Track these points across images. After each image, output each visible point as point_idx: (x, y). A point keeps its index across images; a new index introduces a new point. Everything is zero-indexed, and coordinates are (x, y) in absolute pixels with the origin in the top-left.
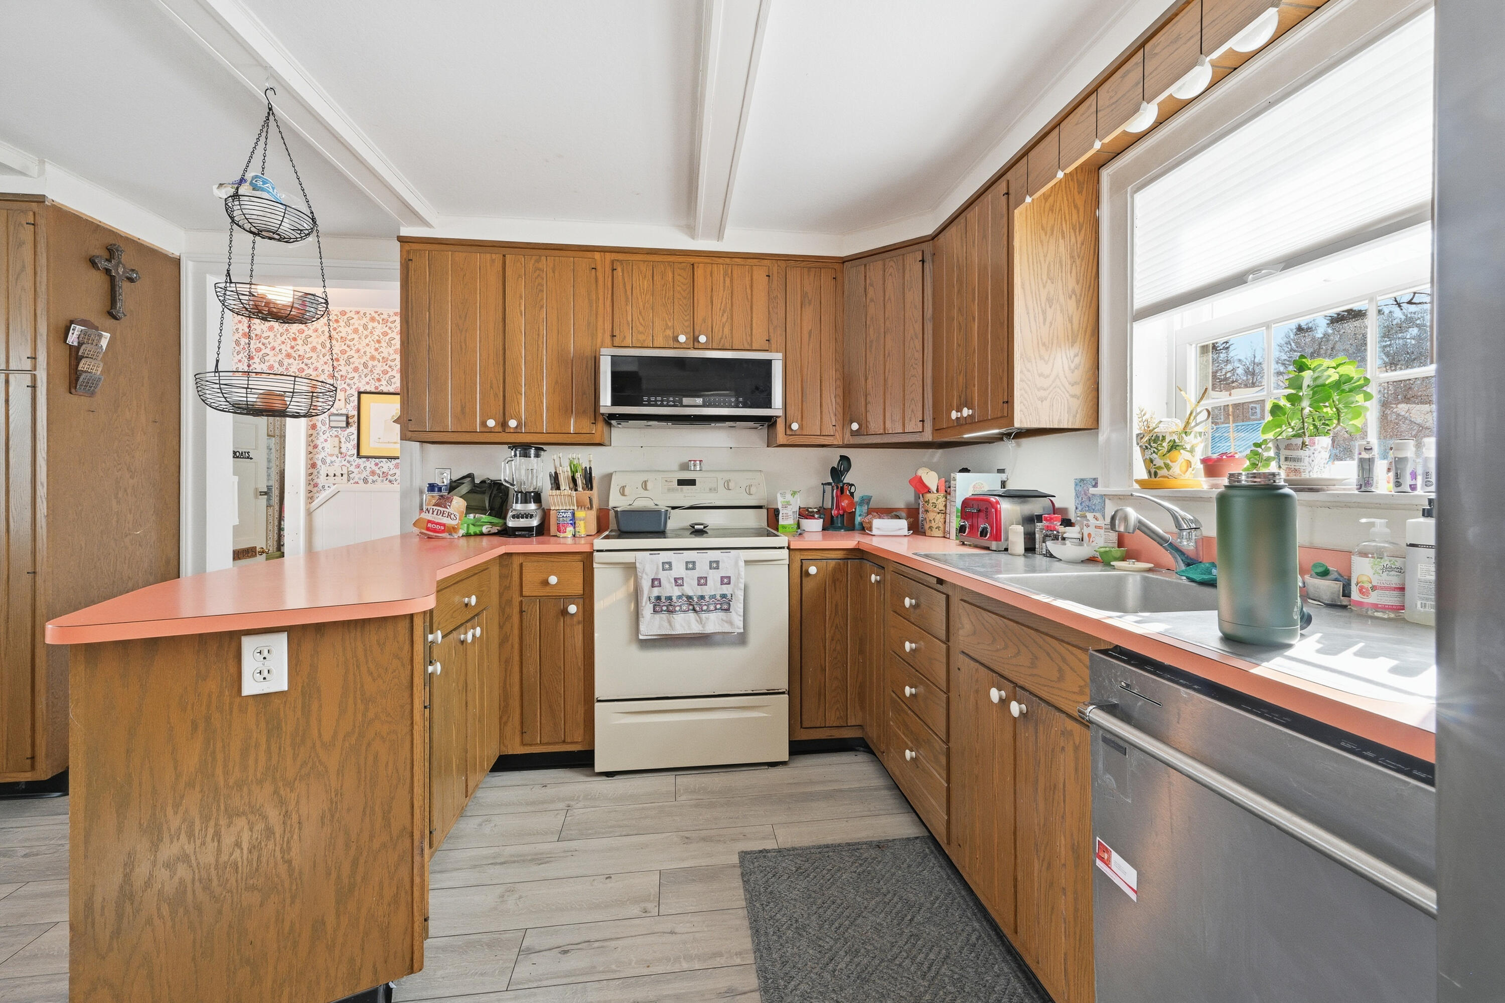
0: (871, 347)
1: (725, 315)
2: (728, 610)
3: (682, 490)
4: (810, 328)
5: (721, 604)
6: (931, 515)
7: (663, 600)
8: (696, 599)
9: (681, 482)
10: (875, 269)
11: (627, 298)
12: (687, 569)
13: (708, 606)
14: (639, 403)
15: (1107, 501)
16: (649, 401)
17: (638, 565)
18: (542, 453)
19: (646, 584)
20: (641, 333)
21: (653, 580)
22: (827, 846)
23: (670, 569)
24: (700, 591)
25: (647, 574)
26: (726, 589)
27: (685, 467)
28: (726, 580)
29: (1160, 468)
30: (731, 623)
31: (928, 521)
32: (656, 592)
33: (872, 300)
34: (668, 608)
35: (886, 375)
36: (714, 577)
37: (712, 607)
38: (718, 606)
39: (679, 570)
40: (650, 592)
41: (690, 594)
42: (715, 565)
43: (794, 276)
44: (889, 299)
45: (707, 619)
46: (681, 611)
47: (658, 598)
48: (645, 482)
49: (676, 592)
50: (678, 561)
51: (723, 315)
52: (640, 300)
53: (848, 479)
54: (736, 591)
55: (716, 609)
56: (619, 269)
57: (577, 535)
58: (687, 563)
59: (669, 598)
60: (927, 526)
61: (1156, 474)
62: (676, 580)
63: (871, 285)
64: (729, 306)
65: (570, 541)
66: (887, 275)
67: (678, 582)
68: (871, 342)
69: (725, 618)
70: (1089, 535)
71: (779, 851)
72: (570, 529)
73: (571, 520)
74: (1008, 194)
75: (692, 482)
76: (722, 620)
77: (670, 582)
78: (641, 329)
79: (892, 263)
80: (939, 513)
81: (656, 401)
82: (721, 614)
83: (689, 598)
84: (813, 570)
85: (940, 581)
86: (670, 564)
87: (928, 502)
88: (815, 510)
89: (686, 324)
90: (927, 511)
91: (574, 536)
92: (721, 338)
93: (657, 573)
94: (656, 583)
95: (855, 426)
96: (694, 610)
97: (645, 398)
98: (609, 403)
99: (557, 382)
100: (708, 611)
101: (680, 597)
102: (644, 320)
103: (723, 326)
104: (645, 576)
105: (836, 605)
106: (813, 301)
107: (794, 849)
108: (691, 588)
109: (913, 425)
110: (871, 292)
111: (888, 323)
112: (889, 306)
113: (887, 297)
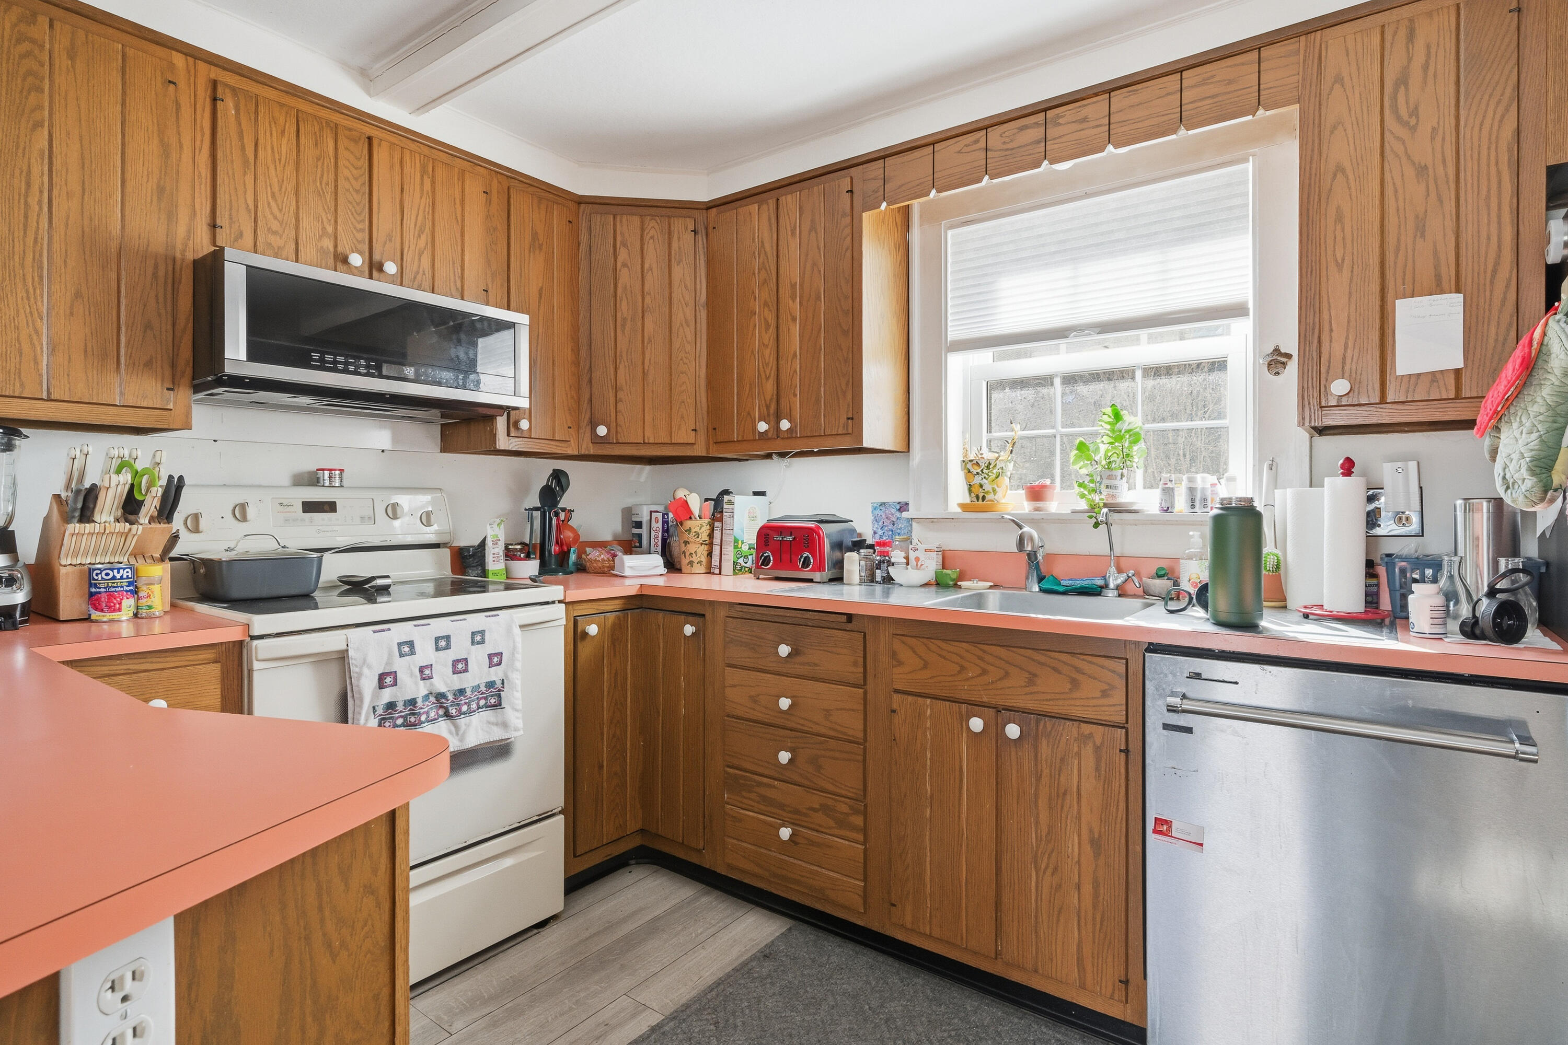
0: (623, 326)
1: (423, 237)
2: (498, 705)
3: (311, 521)
4: (540, 285)
5: (485, 698)
6: (692, 548)
7: (400, 707)
8: (451, 697)
9: (310, 507)
10: (629, 226)
11: (246, 162)
12: (437, 649)
13: (469, 704)
14: (303, 361)
15: (914, 524)
16: (322, 360)
17: (351, 653)
18: (18, 442)
19: (367, 684)
20: (275, 233)
21: (382, 677)
22: (718, 983)
23: (412, 652)
24: (457, 682)
25: (369, 667)
26: (495, 674)
27: (313, 480)
28: (495, 659)
29: (988, 492)
30: (505, 725)
31: (687, 554)
32: (387, 695)
33: (625, 265)
34: (405, 720)
35: (646, 368)
36: (478, 657)
37: (474, 706)
38: (482, 702)
39: (425, 653)
40: (375, 696)
41: (443, 689)
42: (478, 638)
43: (522, 204)
44: (651, 269)
45: (468, 725)
46: (429, 721)
47: (391, 706)
48: (243, 507)
49: (420, 690)
50: (423, 636)
51: (419, 236)
52: (272, 172)
53: (565, 502)
54: (510, 674)
55: (479, 707)
56: (230, 103)
57: (143, 613)
58: (437, 639)
59: (412, 702)
60: (684, 562)
61: (984, 498)
62: (421, 669)
63: (624, 244)
64: (429, 224)
65: (126, 629)
66: (647, 238)
67: (425, 672)
68: (625, 320)
69: (493, 719)
70: (917, 559)
71: (673, 1017)
72: (128, 604)
73: (130, 584)
74: (851, 191)
75: (330, 507)
76: (489, 722)
77: (412, 675)
78: (275, 225)
79: (653, 223)
80: (702, 544)
81: (335, 362)
82: (488, 715)
83: (440, 696)
84: (593, 630)
85: (850, 617)
86: (411, 644)
87: (689, 530)
88: (519, 547)
89: (359, 236)
90: (686, 543)
91: (136, 615)
92: (417, 273)
93: (388, 663)
94: (389, 680)
95: (602, 431)
96: (447, 715)
97: (316, 356)
98: (243, 355)
99: (78, 295)
100: (470, 712)
101: (426, 697)
102: (280, 210)
103: (420, 256)
104: (366, 671)
105: (616, 674)
106: (544, 247)
107: (687, 1006)
108: (444, 682)
109: (684, 435)
110: (623, 255)
111: (648, 300)
112: (649, 277)
113: (646, 266)
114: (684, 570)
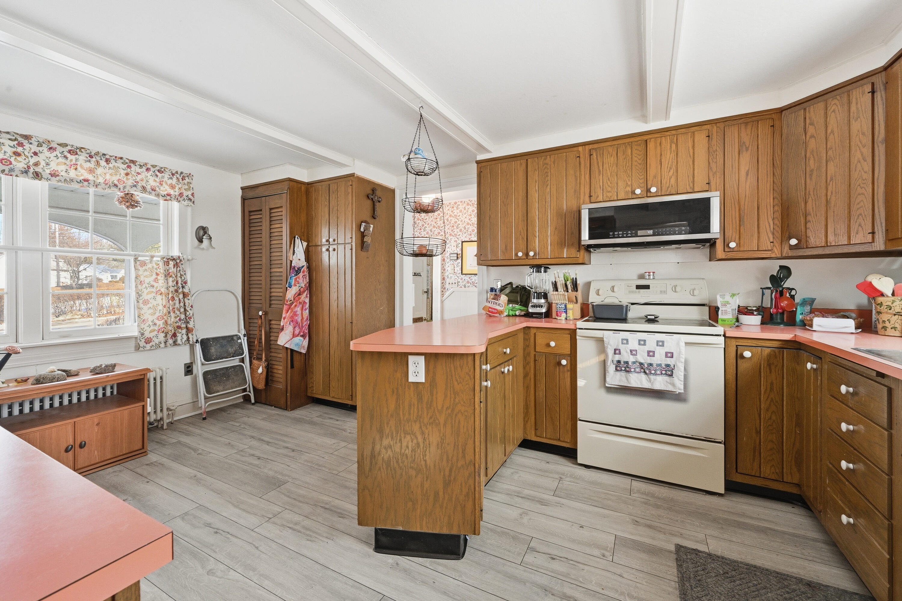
0: (811, 175)
1: (672, 171)
2: (671, 375)
3: (639, 292)
4: (747, 169)
5: (666, 371)
6: (885, 317)
7: (622, 363)
8: (646, 366)
9: (639, 287)
10: (815, 110)
11: (599, 171)
12: (639, 344)
13: (655, 371)
14: (608, 237)
16: (614, 235)
17: (605, 339)
18: (548, 270)
19: (610, 352)
20: (609, 192)
21: (615, 350)
23: (627, 343)
24: (649, 360)
25: (610, 345)
26: (669, 361)
27: (641, 277)
28: (670, 355)
30: (673, 385)
31: (881, 321)
32: (617, 358)
33: (812, 136)
34: (625, 369)
35: (829, 198)
36: (660, 353)
37: (658, 372)
38: (664, 372)
39: (633, 344)
40: (613, 357)
41: (642, 361)
42: (661, 344)
43: (732, 134)
44: (832, 132)
45: (655, 380)
46: (635, 372)
47: (619, 362)
48: (613, 287)
49: (631, 359)
50: (633, 339)
51: (670, 171)
52: (608, 171)
54: (678, 363)
55: (662, 374)
56: (594, 154)
57: (568, 318)
58: (639, 341)
59: (627, 363)
60: (880, 326)
62: (631, 351)
63: (812, 124)
64: (675, 164)
65: (564, 322)
66: (830, 113)
67: (633, 352)
68: (812, 171)
69: (668, 381)
71: (710, 555)
72: (564, 315)
73: (564, 309)
75: (647, 287)
76: (667, 382)
77: (627, 352)
78: (609, 189)
79: (835, 101)
80: (895, 315)
81: (618, 234)
82: (666, 378)
83: (641, 364)
84: (747, 354)
85: (881, 375)
86: (627, 340)
87: (882, 305)
88: (754, 308)
89: (641, 181)
90: (879, 313)
91: (566, 319)
92: (669, 187)
93: (618, 345)
94: (617, 352)
95: (794, 242)
96: (645, 372)
97: (611, 233)
98: (587, 238)
99: (556, 229)
100: (655, 374)
101: (634, 363)
102: (611, 183)
103: (670, 179)
104: (609, 347)
105: (772, 384)
106: (750, 148)
107: (723, 558)
108: (642, 358)
109: (861, 238)
110: (811, 130)
111: (830, 153)
112: (831, 138)
113: (829, 131)
114: (881, 332)
